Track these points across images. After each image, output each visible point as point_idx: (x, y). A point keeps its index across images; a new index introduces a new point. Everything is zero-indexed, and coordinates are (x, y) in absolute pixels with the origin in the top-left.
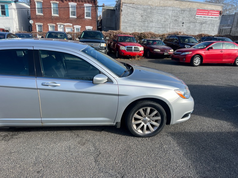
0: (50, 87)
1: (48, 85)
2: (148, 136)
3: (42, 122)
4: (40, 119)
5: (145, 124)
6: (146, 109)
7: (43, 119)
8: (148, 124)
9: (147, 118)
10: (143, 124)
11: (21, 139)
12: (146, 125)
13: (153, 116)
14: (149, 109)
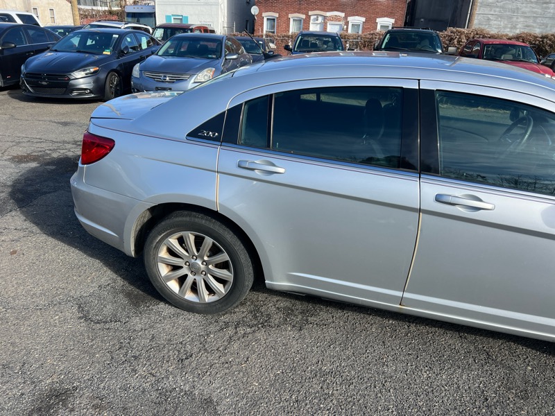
3: (401, 301)
4: (399, 294)
7: (407, 295)
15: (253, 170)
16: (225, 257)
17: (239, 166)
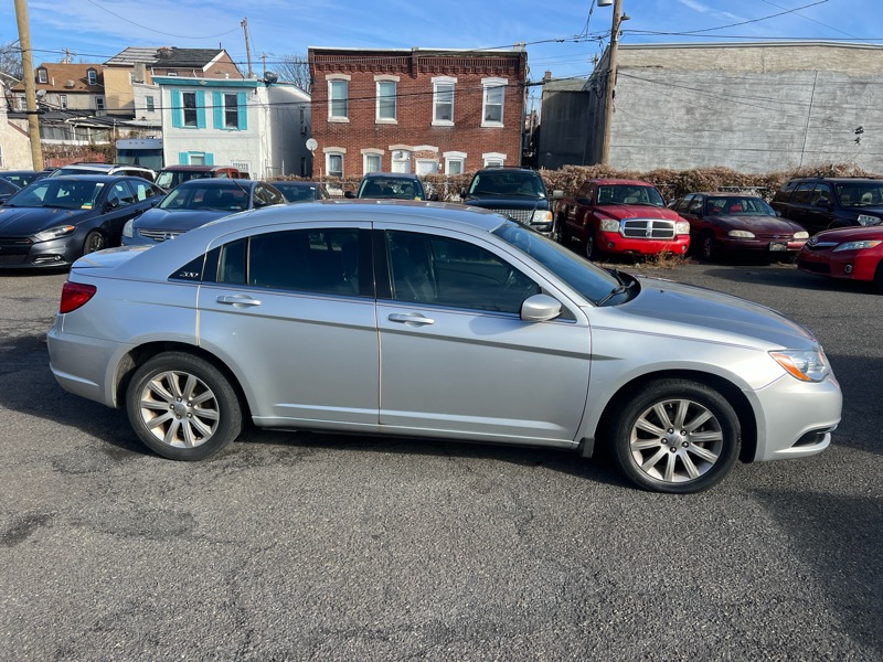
0: (407, 327)
1: (403, 322)
2: (680, 490)
3: (379, 419)
4: (376, 412)
5: (670, 453)
6: (676, 406)
7: (383, 412)
8: (682, 453)
9: (677, 433)
10: (664, 450)
11: (323, 465)
12: (676, 454)
13: (699, 430)
14: (684, 406)
15: (231, 304)
16: (210, 394)
17: (219, 302)
